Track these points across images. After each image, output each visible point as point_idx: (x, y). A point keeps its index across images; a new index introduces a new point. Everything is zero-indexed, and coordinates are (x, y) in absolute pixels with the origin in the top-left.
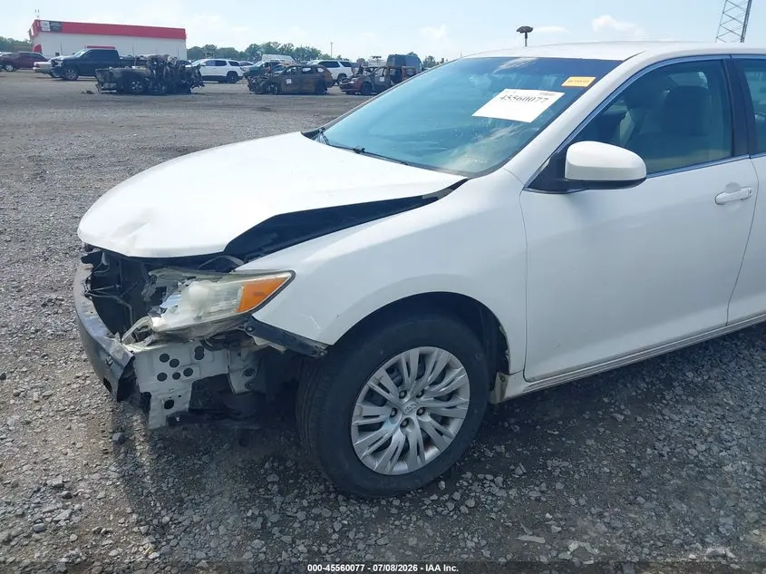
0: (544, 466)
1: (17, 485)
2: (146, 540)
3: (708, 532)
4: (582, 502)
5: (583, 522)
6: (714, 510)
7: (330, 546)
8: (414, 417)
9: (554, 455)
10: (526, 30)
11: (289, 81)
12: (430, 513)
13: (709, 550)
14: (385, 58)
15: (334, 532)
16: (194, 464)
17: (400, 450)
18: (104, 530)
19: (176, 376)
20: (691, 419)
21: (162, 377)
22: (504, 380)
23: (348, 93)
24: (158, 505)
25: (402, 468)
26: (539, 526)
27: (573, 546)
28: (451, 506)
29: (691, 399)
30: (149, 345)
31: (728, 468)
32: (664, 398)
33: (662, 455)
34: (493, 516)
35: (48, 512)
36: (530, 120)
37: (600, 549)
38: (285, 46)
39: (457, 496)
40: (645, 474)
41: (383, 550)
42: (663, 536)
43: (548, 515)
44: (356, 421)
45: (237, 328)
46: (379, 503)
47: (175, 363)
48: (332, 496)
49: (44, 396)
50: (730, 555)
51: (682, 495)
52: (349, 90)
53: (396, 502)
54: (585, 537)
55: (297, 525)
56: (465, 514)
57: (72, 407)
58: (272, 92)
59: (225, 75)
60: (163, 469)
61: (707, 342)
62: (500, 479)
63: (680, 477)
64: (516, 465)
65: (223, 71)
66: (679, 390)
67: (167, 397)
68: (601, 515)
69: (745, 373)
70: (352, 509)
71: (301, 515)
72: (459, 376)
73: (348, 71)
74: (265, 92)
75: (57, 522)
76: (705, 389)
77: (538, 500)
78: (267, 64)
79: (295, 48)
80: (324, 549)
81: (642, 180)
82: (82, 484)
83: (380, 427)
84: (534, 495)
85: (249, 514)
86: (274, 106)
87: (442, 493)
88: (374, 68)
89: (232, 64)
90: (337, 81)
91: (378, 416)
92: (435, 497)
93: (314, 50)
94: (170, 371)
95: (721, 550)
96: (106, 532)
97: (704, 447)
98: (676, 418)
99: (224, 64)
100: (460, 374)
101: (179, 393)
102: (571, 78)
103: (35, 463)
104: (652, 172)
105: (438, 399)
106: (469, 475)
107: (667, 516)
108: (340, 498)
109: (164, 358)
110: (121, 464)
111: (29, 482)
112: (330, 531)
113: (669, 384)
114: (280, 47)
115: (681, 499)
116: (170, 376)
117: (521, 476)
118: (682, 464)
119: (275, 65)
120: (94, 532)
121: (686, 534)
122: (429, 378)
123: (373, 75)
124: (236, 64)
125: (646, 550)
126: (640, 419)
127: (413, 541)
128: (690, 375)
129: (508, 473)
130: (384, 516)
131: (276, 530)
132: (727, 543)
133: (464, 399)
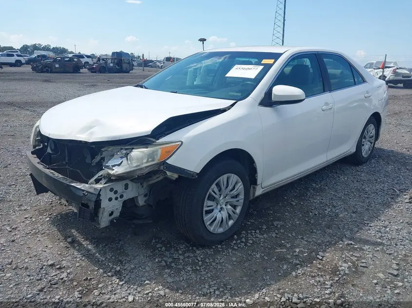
0: (273, 225)
1: (28, 268)
2: (114, 278)
3: (343, 237)
4: (294, 235)
5: (297, 242)
6: (342, 230)
7: (200, 267)
8: (224, 206)
9: (275, 220)
10: (203, 40)
11: (57, 66)
12: (236, 248)
13: (346, 243)
14: (110, 54)
15: (199, 261)
16: (117, 246)
17: (220, 222)
18: (89, 278)
19: (116, 198)
20: (321, 201)
21: (110, 199)
22: (254, 188)
23: (92, 72)
24: (110, 264)
25: (221, 230)
26: (281, 246)
27: (297, 250)
28: (243, 244)
29: (318, 194)
30: (104, 184)
31: (341, 215)
32: (307, 194)
33: (316, 215)
34: (262, 245)
35: (54, 276)
36: (253, 77)
37: (307, 249)
38: (46, 46)
39: (244, 240)
40: (312, 222)
41: (223, 264)
42: (328, 241)
43: (283, 242)
44: (205, 209)
45: (157, 169)
46: (212, 248)
47: (116, 192)
48: (191, 248)
49: (13, 229)
50: (353, 243)
51: (329, 227)
52: (92, 70)
53: (219, 246)
54: (300, 246)
55: (181, 261)
56: (250, 246)
57: (34, 231)
58: (47, 72)
59: (14, 62)
60: (102, 250)
61: (315, 172)
62: (258, 231)
63: (325, 221)
64: (262, 225)
65: (12, 60)
66: (312, 191)
67: (111, 210)
68: (302, 238)
69: (334, 182)
70: (202, 251)
71: (182, 257)
72: (240, 186)
73: (89, 60)
74: (42, 72)
75: (62, 279)
76: (321, 190)
77: (276, 237)
78: (38, 56)
79: (52, 48)
80: (198, 268)
81: (304, 100)
82: (64, 262)
83: (213, 211)
84: (274, 235)
85: (157, 261)
86: (51, 79)
87: (237, 240)
88: (106, 59)
89: (18, 56)
90: (84, 66)
91: (212, 206)
92: (235, 242)
93: (64, 49)
94: (113, 196)
95: (350, 242)
96: (91, 279)
97: (330, 210)
98: (315, 201)
99: (13, 55)
100: (241, 185)
101: (117, 208)
102: (264, 60)
103: (30, 257)
104: (307, 96)
105: (232, 197)
106: (244, 232)
107: (326, 235)
108: (194, 248)
109: (111, 190)
110: (79, 251)
111: (34, 265)
112: (197, 261)
113: (307, 189)
114: (42, 46)
115: (329, 228)
116: (114, 199)
117: (265, 229)
118: (324, 216)
119: (44, 56)
120: (84, 280)
121: (335, 239)
122: (230, 187)
123: (106, 63)
124: (21, 56)
125: (324, 247)
126: (302, 203)
127: (234, 259)
128: (314, 185)
129: (260, 229)
130: (217, 252)
131: (173, 265)
132: (351, 240)
133: (242, 197)
